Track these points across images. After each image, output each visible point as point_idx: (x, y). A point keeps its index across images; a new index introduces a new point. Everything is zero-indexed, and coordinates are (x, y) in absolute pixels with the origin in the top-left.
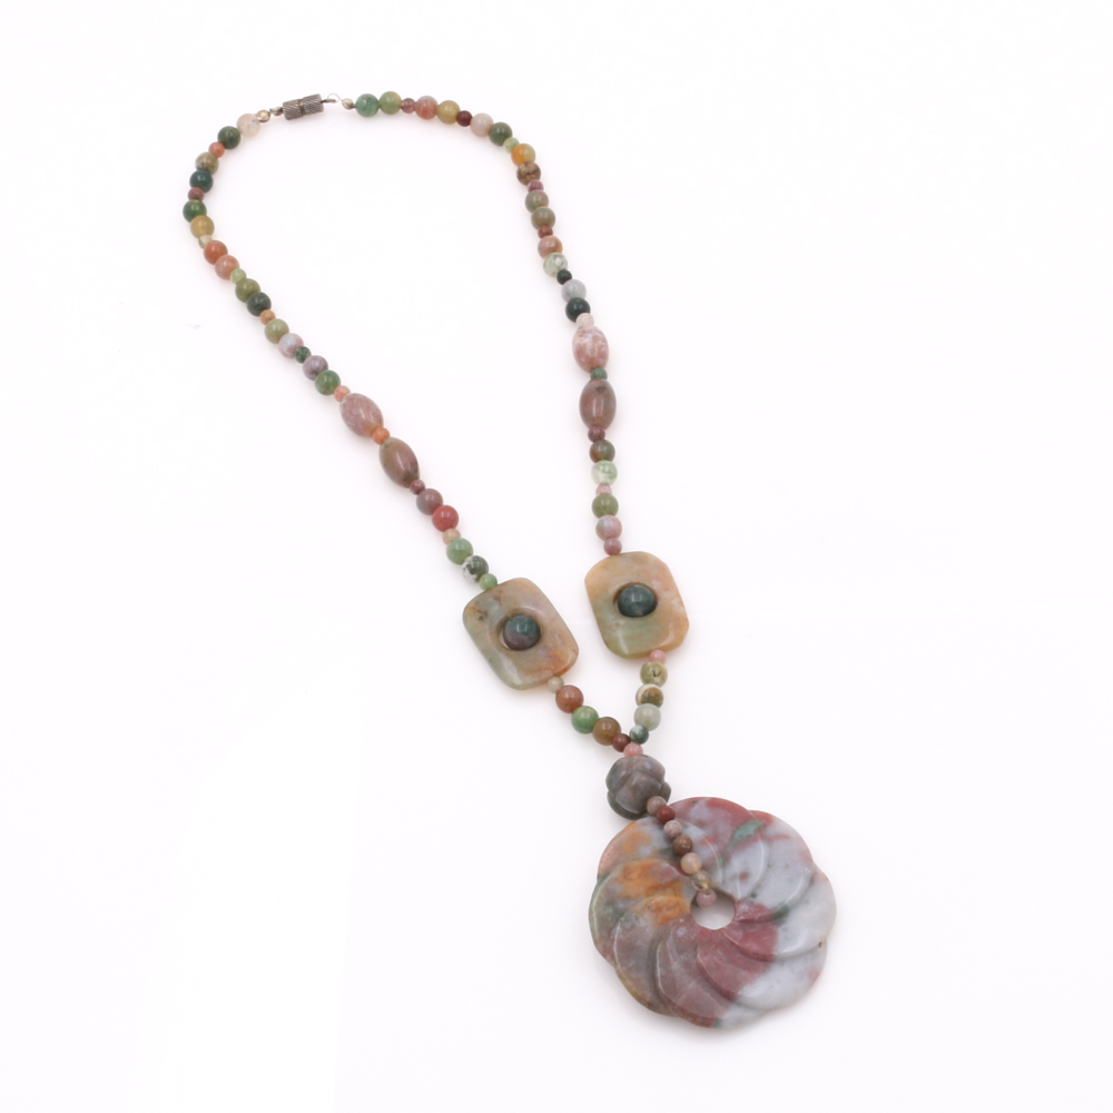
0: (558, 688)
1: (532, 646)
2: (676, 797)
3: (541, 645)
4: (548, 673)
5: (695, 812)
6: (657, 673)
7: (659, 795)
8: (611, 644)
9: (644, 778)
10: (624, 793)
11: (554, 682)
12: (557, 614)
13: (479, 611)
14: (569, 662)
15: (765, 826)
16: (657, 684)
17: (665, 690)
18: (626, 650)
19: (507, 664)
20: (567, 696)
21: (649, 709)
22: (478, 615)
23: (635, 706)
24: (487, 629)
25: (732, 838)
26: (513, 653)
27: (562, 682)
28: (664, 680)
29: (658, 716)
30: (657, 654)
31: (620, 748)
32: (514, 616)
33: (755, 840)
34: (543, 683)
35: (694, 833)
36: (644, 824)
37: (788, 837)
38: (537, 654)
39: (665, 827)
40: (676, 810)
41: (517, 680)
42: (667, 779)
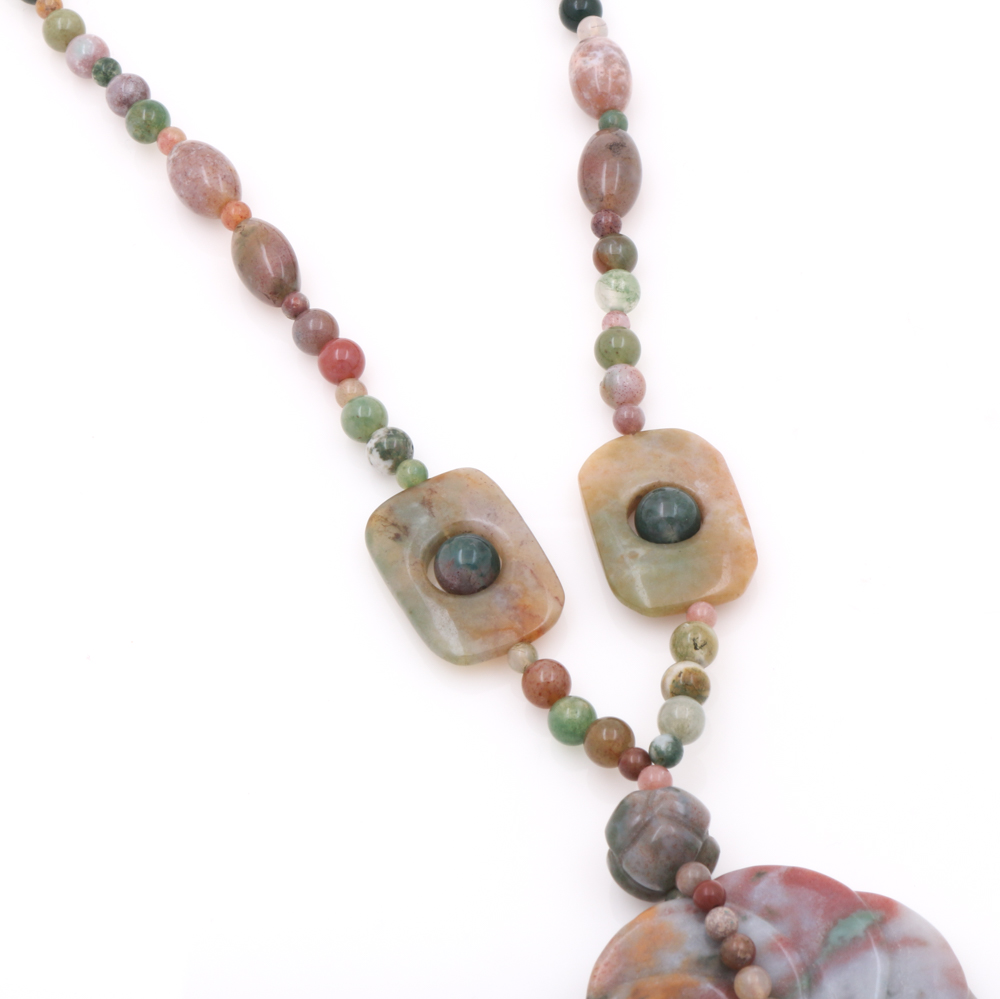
0: (527, 663)
1: (484, 588)
2: (729, 863)
3: (499, 587)
4: (509, 637)
5: (761, 892)
6: (699, 642)
7: (699, 859)
8: (621, 590)
9: (673, 830)
10: (637, 855)
11: (521, 653)
12: (529, 534)
13: (394, 525)
14: (547, 618)
15: (883, 921)
16: (700, 662)
17: (711, 671)
18: (646, 601)
19: (441, 616)
20: (542, 679)
21: (684, 706)
22: (394, 531)
23: (661, 701)
24: (407, 555)
25: (825, 941)
26: (451, 599)
27: (534, 653)
28: (711, 655)
29: (699, 718)
30: (701, 610)
31: (633, 773)
32: (454, 534)
33: (867, 946)
34: (502, 652)
35: (759, 930)
36: (671, 911)
37: (921, 941)
38: (492, 601)
39: (708, 918)
40: (728, 887)
41: (456, 646)
42: (714, 831)
